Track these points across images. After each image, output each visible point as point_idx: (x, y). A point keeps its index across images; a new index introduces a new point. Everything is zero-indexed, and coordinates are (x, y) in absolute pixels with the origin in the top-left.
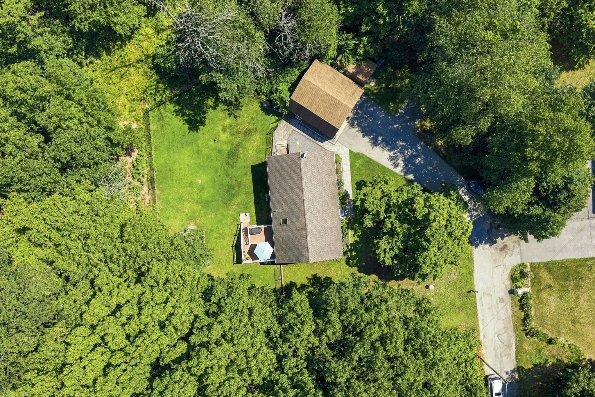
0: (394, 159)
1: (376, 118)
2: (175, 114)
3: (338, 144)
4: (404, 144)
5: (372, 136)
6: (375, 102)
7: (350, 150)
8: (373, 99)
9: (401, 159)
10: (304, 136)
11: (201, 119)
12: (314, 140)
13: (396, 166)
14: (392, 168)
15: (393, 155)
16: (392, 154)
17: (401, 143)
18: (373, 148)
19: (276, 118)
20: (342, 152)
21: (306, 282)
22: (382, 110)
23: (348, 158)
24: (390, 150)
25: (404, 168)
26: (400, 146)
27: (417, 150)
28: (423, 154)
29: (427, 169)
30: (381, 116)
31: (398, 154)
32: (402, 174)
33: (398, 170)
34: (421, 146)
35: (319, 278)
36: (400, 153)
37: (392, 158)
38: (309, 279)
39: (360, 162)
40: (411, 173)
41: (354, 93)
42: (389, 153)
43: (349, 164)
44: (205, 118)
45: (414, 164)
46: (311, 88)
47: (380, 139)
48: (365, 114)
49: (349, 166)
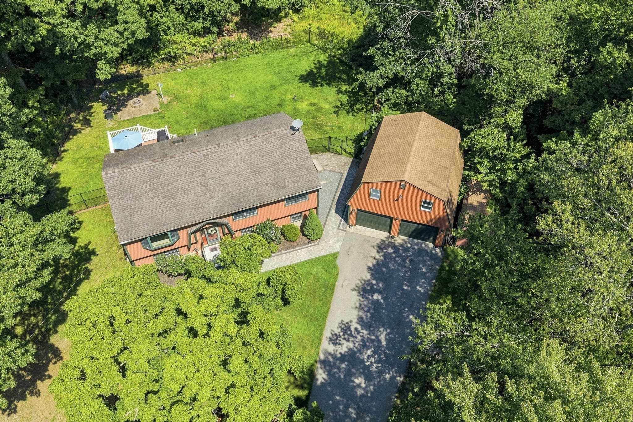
0: (345, 332)
1: (412, 281)
2: (316, 62)
3: (341, 233)
4: (384, 343)
5: (374, 282)
6: (440, 272)
7: (337, 253)
8: (442, 267)
9: (351, 345)
10: (338, 187)
11: (319, 83)
12: (335, 201)
13: (334, 340)
14: (327, 334)
15: (352, 329)
16: (354, 325)
17: (383, 337)
18: (354, 290)
19: (352, 151)
20: (331, 243)
21: (81, 242)
22: (431, 286)
23: (323, 253)
24: (360, 320)
25: (334, 356)
26: (377, 337)
27: (380, 372)
28: (378, 387)
29: (347, 406)
30: (418, 288)
31: (359, 338)
32: (322, 357)
33: (327, 346)
34: (393, 378)
35: (88, 260)
36: (363, 340)
37: (346, 328)
38: (86, 247)
39: (323, 275)
40: (329, 374)
41: (433, 184)
42: (355, 320)
43: (313, 257)
44: (322, 85)
45: (349, 374)
46: (411, 126)
47: (376, 296)
48: (411, 261)
49: (308, 258)
